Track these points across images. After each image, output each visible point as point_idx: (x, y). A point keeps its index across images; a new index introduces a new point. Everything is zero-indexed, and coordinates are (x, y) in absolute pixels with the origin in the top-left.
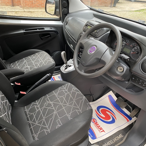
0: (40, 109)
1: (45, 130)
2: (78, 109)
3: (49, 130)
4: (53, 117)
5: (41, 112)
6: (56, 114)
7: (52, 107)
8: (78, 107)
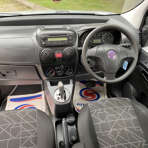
0: (116, 145)
1: (143, 145)
2: (128, 108)
3: (144, 141)
4: (131, 132)
5: (121, 144)
6: (127, 129)
7: (119, 131)
8: (126, 107)
